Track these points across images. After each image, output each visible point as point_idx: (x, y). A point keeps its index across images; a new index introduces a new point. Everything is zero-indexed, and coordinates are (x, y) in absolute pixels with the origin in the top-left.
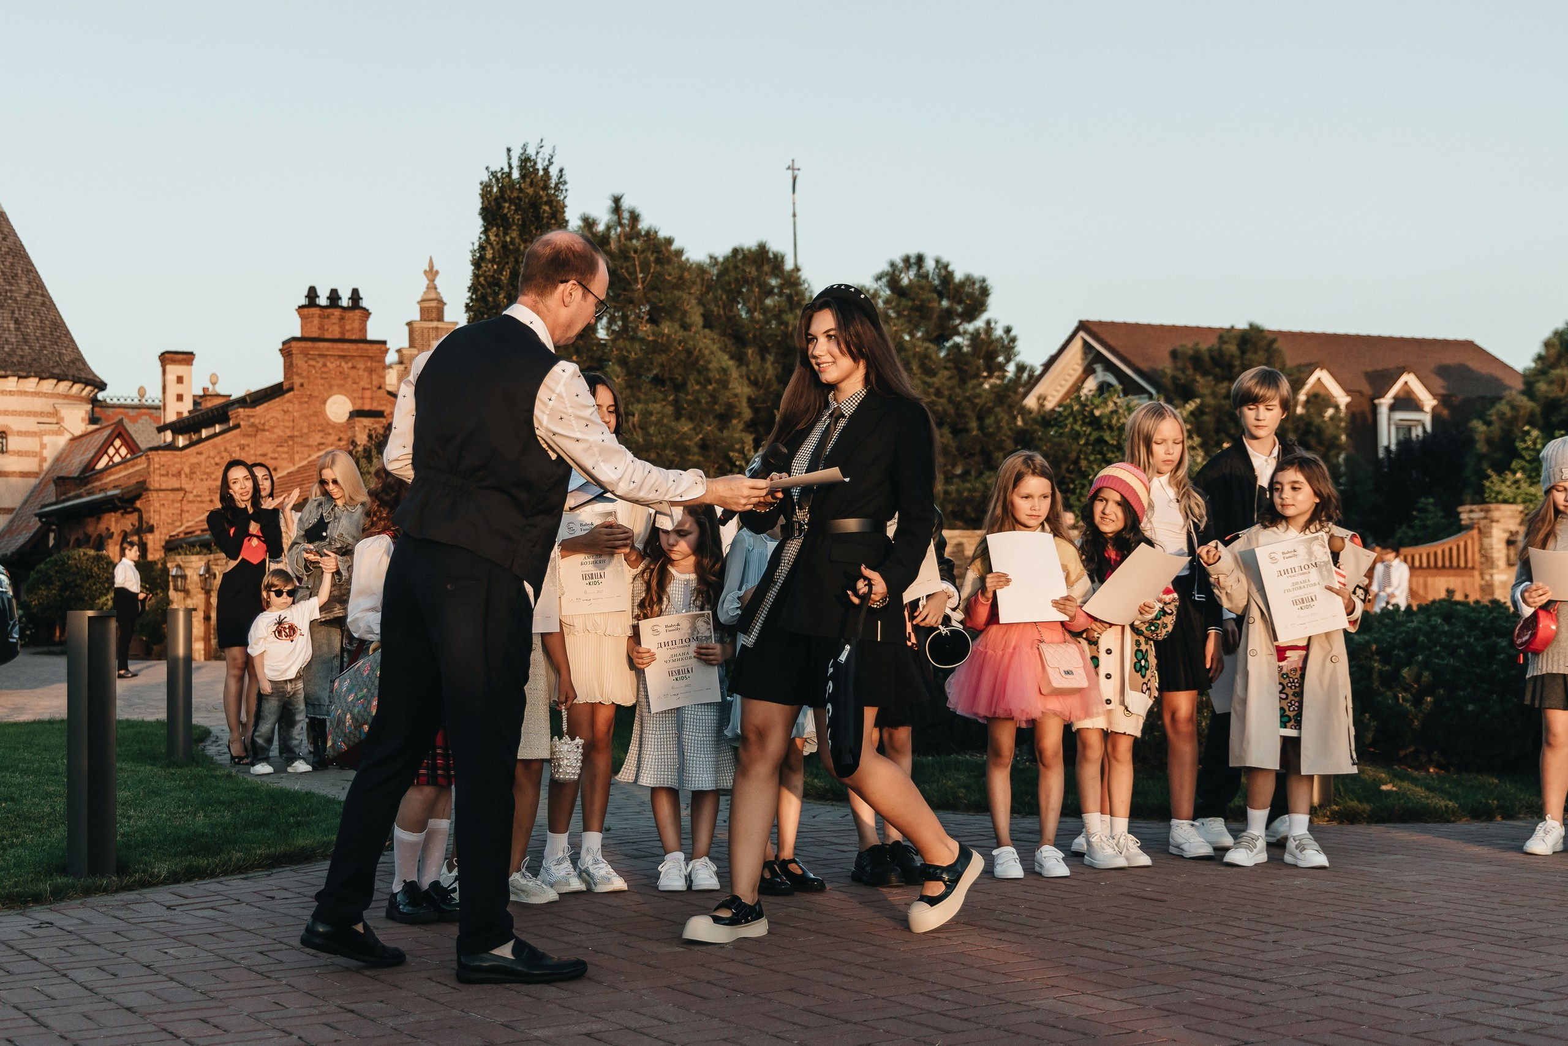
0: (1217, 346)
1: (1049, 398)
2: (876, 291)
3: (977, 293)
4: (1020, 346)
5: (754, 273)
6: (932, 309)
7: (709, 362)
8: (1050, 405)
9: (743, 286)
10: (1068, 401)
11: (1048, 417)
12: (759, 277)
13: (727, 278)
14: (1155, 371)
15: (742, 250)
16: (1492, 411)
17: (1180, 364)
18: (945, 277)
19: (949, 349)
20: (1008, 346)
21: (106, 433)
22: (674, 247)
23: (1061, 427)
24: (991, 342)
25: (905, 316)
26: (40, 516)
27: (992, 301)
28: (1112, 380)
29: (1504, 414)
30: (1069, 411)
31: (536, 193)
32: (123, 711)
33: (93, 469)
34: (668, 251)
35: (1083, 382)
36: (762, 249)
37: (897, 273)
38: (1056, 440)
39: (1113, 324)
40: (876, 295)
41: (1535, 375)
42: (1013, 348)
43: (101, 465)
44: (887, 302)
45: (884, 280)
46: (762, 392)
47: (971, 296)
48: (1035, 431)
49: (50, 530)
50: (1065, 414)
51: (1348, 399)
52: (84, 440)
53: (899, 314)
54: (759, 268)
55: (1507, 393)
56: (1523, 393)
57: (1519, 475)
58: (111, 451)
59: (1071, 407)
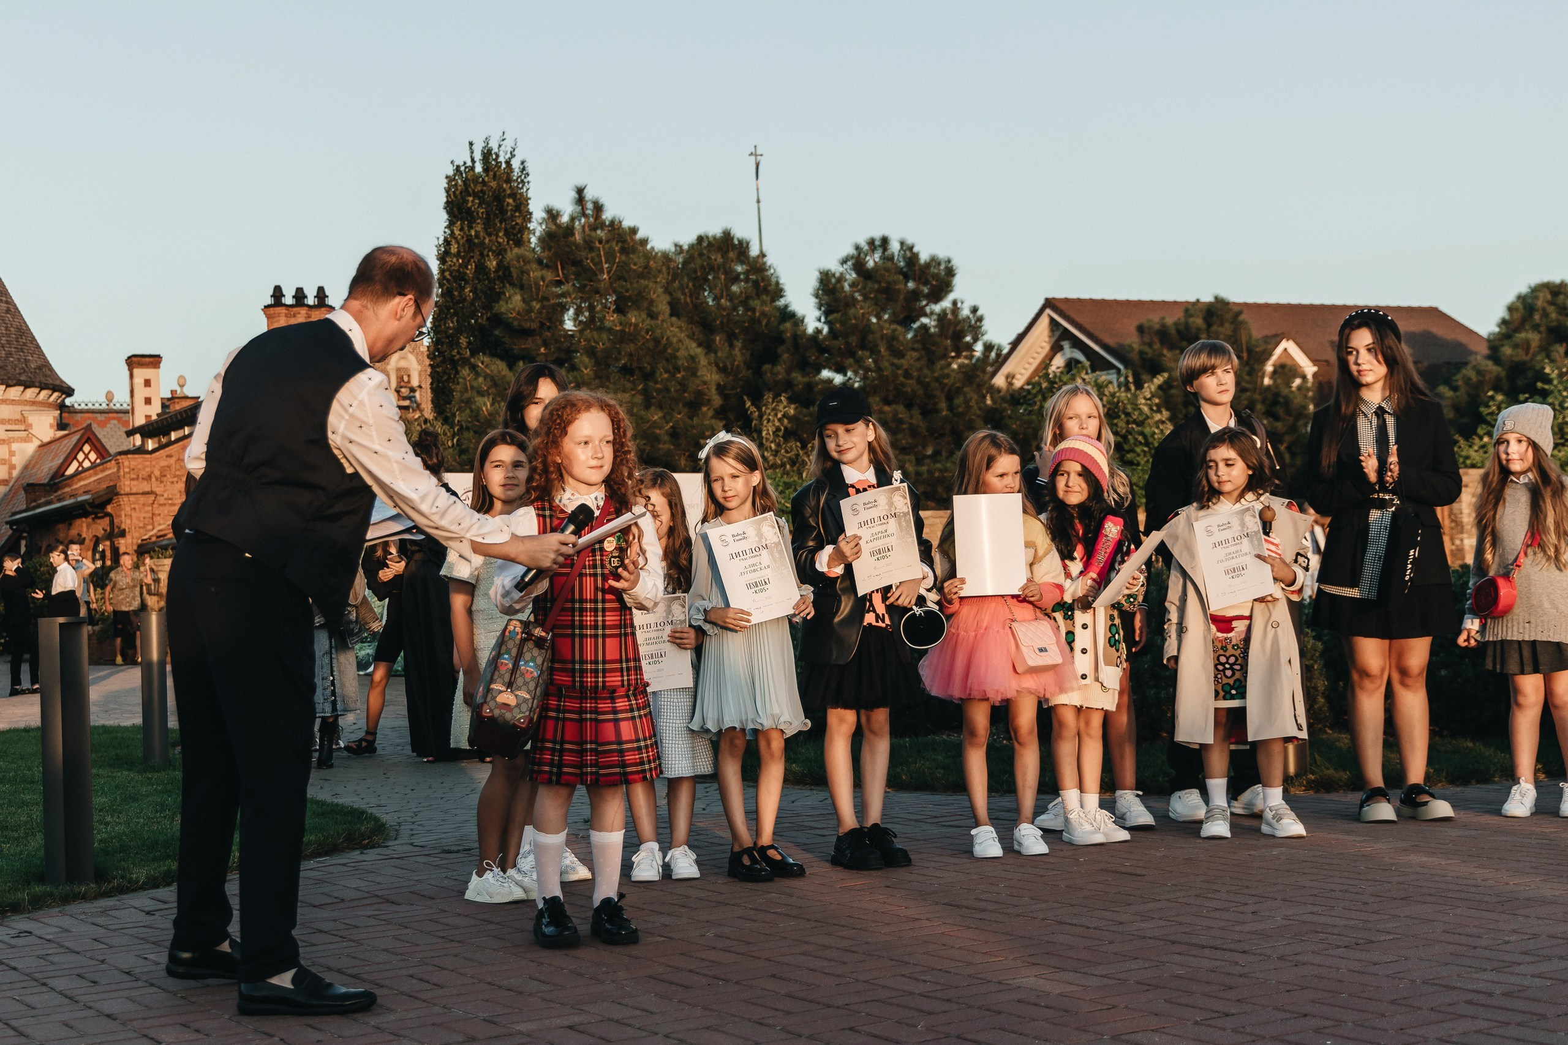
0: (1183, 320)
1: (1018, 376)
2: (842, 274)
3: (943, 273)
4: (986, 325)
5: (720, 260)
6: (899, 290)
7: (678, 350)
8: (1018, 383)
9: (708, 274)
10: (1037, 378)
11: (1016, 395)
12: (724, 264)
13: (692, 265)
14: (1122, 346)
15: (707, 237)
16: (1458, 377)
17: (1147, 339)
18: (910, 259)
19: (916, 330)
20: (975, 326)
21: (75, 438)
22: (639, 236)
23: (1030, 405)
24: (959, 322)
25: (871, 298)
26: (11, 524)
27: (957, 281)
28: (1079, 356)
29: (1469, 379)
30: (1038, 388)
31: (500, 187)
32: (97, 717)
33: (63, 475)
34: (633, 240)
35: (1051, 360)
36: (727, 236)
37: (862, 255)
38: (1026, 418)
39: (1079, 300)
40: (841, 279)
41: (1500, 340)
42: (980, 327)
43: (71, 471)
44: (852, 285)
45: (850, 263)
46: (731, 378)
47: (936, 276)
48: (1005, 410)
49: (21, 538)
50: (1034, 391)
51: (1315, 369)
52: (53, 446)
53: (866, 297)
54: (724, 255)
55: (1472, 358)
56: (1489, 357)
57: (1486, 439)
58: (81, 456)
59: (1040, 384)
